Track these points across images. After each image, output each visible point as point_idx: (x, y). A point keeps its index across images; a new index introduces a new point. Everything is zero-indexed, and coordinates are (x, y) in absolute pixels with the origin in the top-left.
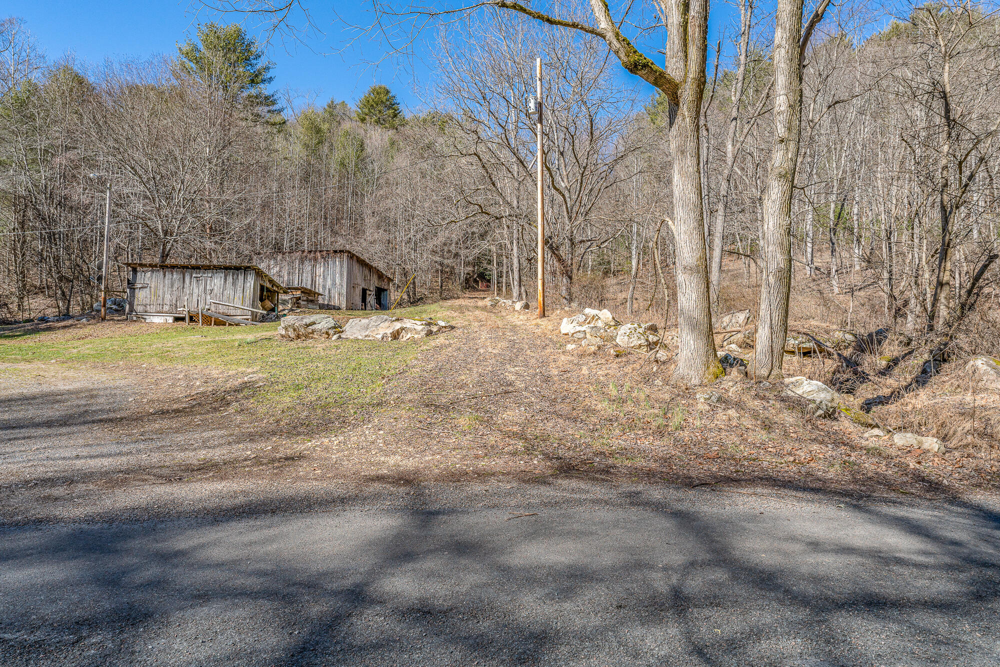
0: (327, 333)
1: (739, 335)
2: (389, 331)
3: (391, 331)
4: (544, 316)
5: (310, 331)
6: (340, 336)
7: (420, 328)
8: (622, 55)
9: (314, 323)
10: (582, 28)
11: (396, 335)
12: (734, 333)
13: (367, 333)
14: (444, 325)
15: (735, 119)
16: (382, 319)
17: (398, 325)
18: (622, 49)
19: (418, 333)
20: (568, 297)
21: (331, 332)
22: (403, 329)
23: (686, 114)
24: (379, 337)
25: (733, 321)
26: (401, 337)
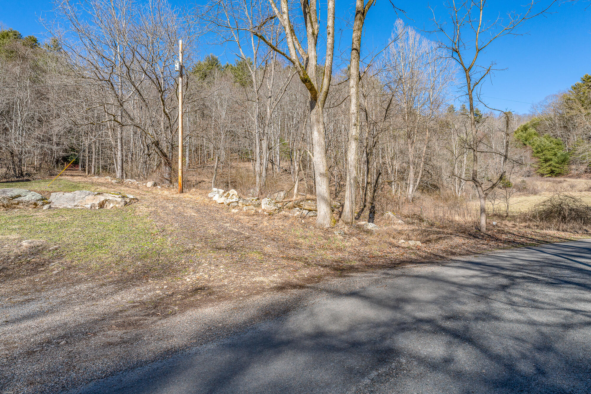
0: (35, 204)
1: (291, 203)
2: (97, 202)
3: (98, 202)
4: (183, 192)
5: (16, 202)
6: (50, 206)
7: (119, 200)
8: (301, 74)
9: (20, 196)
10: (286, 57)
11: (102, 205)
12: (288, 202)
13: (76, 204)
14: (132, 197)
15: (270, 97)
16: (85, 193)
17: (102, 198)
18: (302, 72)
19: (118, 203)
20: (169, 179)
21: (40, 203)
22: (106, 200)
23: (320, 105)
24: (89, 206)
25: (279, 196)
26: (105, 206)
